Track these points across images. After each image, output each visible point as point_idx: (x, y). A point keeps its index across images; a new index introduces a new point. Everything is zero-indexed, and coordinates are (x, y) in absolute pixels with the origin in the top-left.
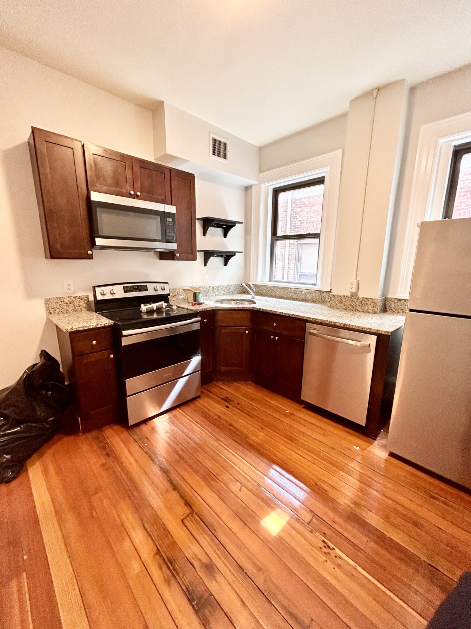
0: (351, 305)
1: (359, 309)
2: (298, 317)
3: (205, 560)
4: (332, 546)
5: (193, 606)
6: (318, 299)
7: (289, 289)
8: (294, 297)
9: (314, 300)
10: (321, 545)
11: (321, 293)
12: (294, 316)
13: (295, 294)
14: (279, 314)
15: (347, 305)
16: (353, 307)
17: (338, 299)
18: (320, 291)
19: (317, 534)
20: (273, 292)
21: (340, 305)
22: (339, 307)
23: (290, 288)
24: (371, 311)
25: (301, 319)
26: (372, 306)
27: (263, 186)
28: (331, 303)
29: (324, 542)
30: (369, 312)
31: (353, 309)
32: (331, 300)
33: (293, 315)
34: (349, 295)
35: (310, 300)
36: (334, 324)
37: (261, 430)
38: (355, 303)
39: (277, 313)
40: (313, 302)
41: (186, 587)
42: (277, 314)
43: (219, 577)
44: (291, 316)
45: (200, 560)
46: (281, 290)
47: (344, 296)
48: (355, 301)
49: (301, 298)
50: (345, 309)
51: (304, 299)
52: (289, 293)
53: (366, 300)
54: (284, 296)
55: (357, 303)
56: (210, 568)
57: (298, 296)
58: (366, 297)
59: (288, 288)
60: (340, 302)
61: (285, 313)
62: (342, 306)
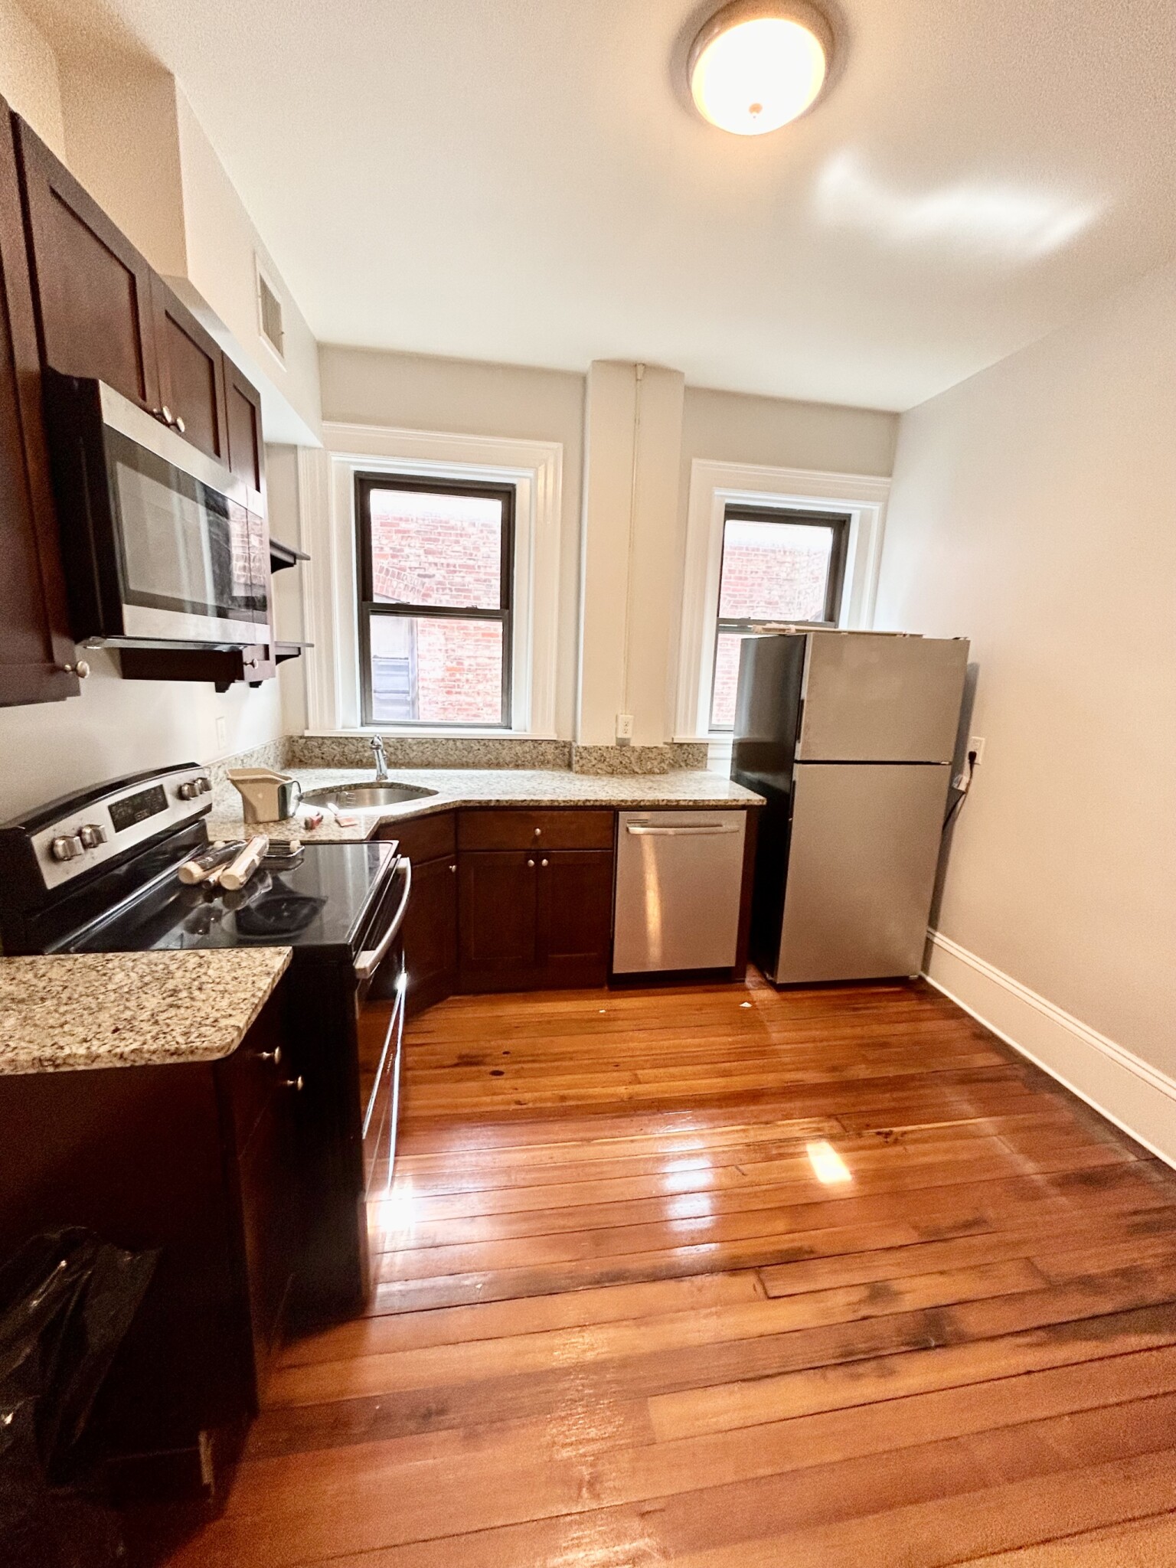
0: (621, 763)
1: (637, 770)
2: (598, 804)
3: (864, 1292)
4: (887, 1130)
5: (937, 1346)
6: (529, 758)
7: (451, 742)
8: (464, 759)
9: (520, 762)
10: (881, 1139)
11: (536, 745)
12: (588, 804)
13: (469, 752)
14: (548, 804)
15: (615, 764)
16: (626, 768)
17: (595, 754)
18: (532, 740)
19: (865, 1132)
20: (399, 752)
21: (600, 765)
22: (599, 771)
23: (454, 740)
24: (657, 770)
25: (605, 806)
26: (659, 760)
27: (335, 458)
28: (581, 764)
29: (879, 1133)
30: (654, 773)
31: (627, 771)
32: (581, 758)
33: (587, 800)
34: (613, 744)
35: (510, 762)
36: (675, 804)
37: (616, 1068)
38: (629, 758)
39: (543, 804)
40: (517, 767)
41: (902, 1344)
42: (542, 807)
43: (896, 1286)
44: (580, 804)
45: (860, 1302)
46: (427, 745)
47: (608, 748)
48: (628, 754)
49: (485, 759)
50: (612, 773)
51: (495, 761)
52: (452, 753)
53: (647, 751)
54: (436, 759)
55: (632, 759)
56: (878, 1292)
57: (476, 757)
58: (646, 745)
59: (448, 740)
60: (600, 761)
61: (564, 801)
62: (604, 768)
